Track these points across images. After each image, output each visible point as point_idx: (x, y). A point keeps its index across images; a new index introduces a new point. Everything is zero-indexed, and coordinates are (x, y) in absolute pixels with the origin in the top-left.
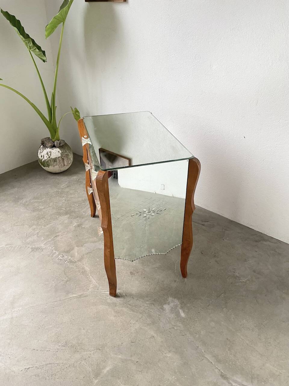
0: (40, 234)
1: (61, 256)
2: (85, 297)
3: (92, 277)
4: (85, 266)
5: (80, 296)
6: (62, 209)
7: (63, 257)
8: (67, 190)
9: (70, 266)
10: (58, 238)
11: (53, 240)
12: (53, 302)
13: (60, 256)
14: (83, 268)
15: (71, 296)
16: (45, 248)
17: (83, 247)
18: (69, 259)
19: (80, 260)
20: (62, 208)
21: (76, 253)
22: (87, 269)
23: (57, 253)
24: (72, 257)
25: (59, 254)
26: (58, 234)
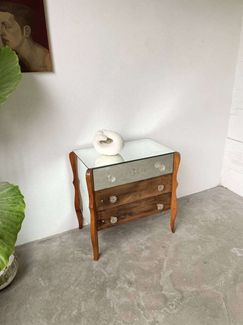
0: (128, 320)
1: (170, 306)
2: (226, 297)
3: (204, 288)
4: (190, 290)
5: (225, 300)
6: (93, 292)
7: (173, 305)
8: (56, 282)
9: (187, 301)
10: (143, 304)
11: (144, 309)
12: (230, 321)
13: (171, 308)
14: (193, 292)
15: (224, 306)
16: (154, 319)
17: (163, 286)
18: (177, 301)
19: (181, 292)
20: (91, 292)
21: (171, 294)
22: (194, 289)
23: (166, 309)
24: (175, 298)
25: (168, 307)
26: (136, 303)
